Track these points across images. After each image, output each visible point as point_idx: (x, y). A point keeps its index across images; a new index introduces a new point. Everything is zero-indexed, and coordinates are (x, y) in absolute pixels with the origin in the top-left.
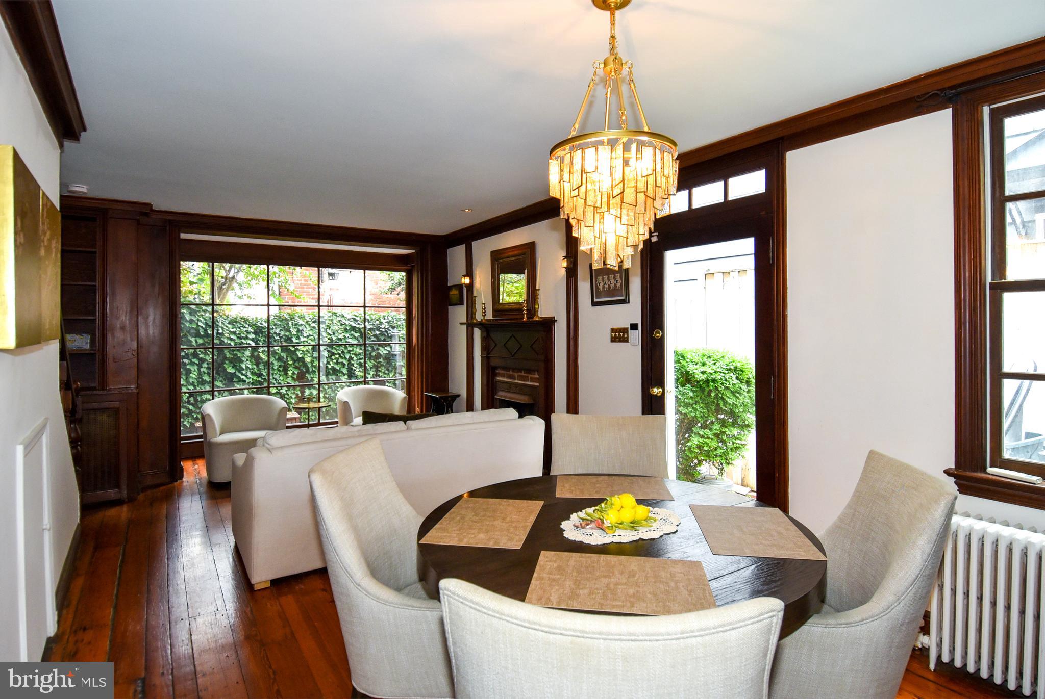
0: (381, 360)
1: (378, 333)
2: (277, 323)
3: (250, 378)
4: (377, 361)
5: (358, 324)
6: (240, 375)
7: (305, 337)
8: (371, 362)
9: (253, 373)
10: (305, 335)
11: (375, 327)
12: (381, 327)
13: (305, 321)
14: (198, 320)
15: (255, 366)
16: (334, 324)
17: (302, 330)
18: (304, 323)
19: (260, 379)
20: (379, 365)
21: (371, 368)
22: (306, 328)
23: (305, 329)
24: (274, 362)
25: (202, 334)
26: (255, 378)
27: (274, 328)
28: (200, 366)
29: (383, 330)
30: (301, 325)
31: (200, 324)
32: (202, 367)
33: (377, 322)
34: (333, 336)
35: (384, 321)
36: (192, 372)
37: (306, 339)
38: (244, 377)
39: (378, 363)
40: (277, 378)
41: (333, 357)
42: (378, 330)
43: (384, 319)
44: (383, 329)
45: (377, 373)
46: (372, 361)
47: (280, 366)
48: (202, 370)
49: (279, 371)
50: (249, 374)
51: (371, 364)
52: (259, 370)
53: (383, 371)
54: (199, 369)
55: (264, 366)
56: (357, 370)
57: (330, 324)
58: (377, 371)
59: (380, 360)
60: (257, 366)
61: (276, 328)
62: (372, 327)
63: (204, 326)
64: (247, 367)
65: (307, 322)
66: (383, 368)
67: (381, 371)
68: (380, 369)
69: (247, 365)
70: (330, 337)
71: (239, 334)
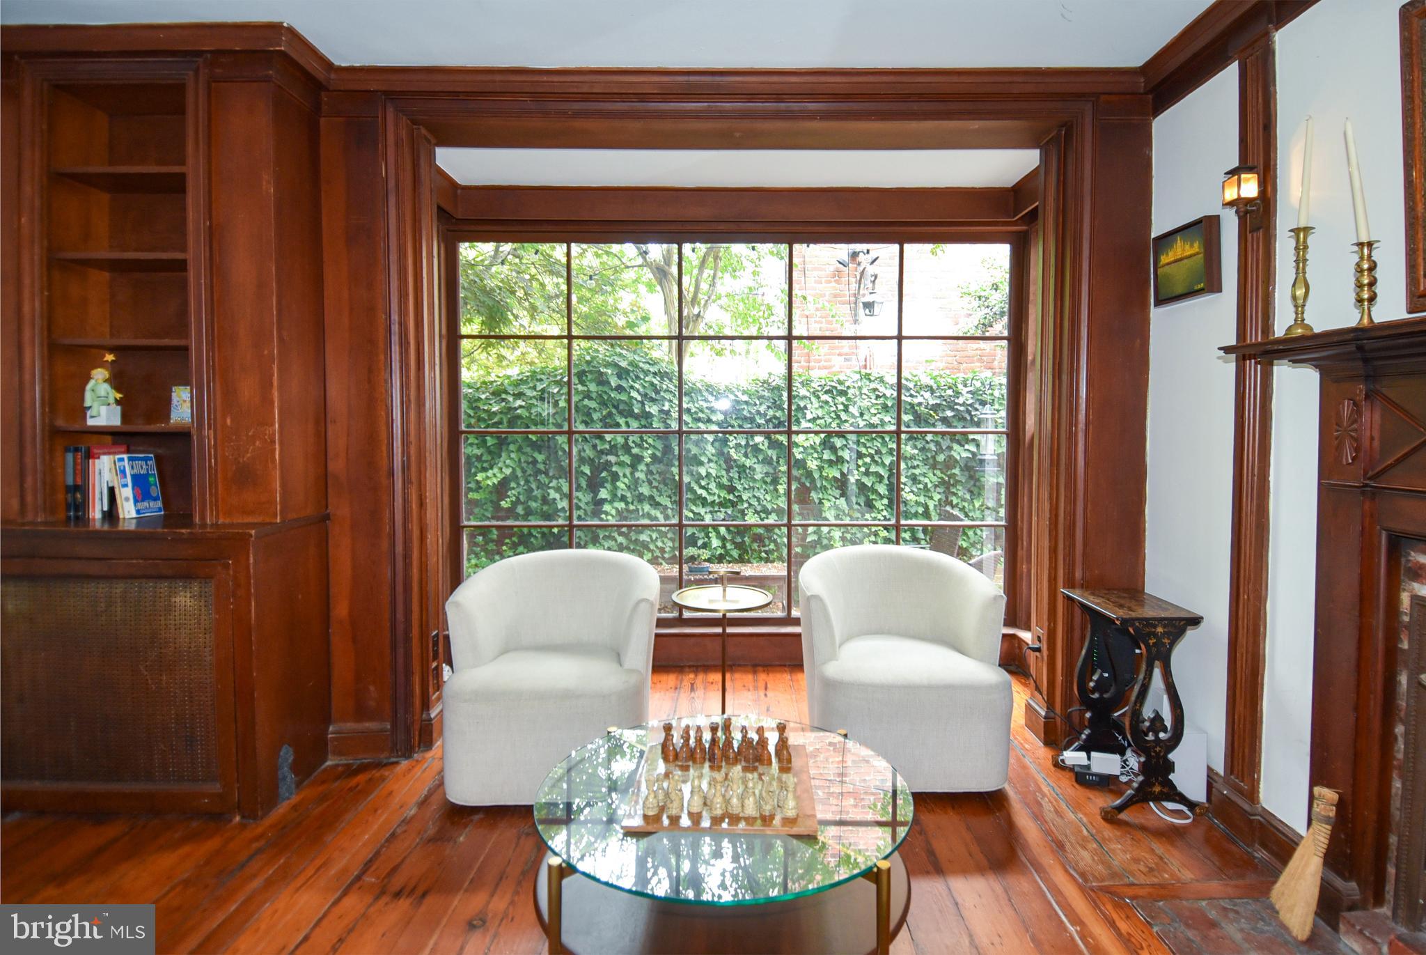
0: (957, 471)
1: (949, 413)
2: (763, 393)
3: (714, 494)
4: (949, 473)
5: (911, 396)
6: (696, 488)
7: (809, 421)
8: (934, 475)
9: (720, 486)
10: (809, 416)
11: (944, 403)
12: (956, 401)
13: (812, 390)
14: (632, 387)
15: (724, 473)
16: (864, 396)
17: (805, 408)
18: (808, 394)
19: (731, 497)
20: (952, 482)
21: (936, 486)
22: (812, 403)
23: (809, 406)
24: (756, 466)
25: (636, 411)
26: (723, 494)
27: (758, 402)
28: (634, 467)
29: (962, 408)
30: (804, 397)
31: (634, 394)
32: (638, 470)
33: (950, 392)
34: (859, 420)
35: (964, 391)
36: (622, 479)
37: (810, 425)
38: (703, 493)
39: (950, 477)
40: (762, 497)
41: (860, 462)
42: (952, 409)
43: (965, 386)
44: (960, 405)
45: (947, 498)
46: (938, 472)
47: (767, 474)
48: (638, 475)
49: (765, 483)
50: (713, 486)
51: (935, 479)
52: (731, 479)
53: (960, 494)
54: (632, 474)
55: (739, 473)
56: (907, 489)
57: (856, 396)
58: (948, 492)
59: (953, 471)
60: (728, 471)
61: (761, 404)
62: (938, 402)
63: (639, 398)
64: (708, 475)
65: (814, 393)
66: (960, 488)
67: (955, 494)
68: (954, 490)
69: (710, 470)
70: (853, 420)
71: (696, 413)
